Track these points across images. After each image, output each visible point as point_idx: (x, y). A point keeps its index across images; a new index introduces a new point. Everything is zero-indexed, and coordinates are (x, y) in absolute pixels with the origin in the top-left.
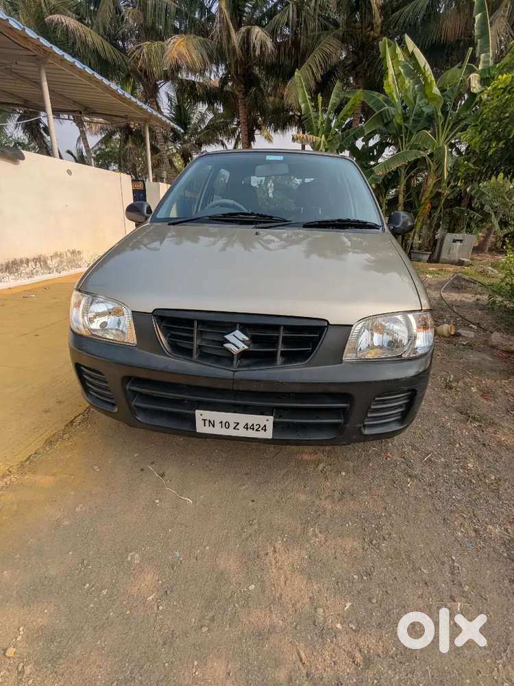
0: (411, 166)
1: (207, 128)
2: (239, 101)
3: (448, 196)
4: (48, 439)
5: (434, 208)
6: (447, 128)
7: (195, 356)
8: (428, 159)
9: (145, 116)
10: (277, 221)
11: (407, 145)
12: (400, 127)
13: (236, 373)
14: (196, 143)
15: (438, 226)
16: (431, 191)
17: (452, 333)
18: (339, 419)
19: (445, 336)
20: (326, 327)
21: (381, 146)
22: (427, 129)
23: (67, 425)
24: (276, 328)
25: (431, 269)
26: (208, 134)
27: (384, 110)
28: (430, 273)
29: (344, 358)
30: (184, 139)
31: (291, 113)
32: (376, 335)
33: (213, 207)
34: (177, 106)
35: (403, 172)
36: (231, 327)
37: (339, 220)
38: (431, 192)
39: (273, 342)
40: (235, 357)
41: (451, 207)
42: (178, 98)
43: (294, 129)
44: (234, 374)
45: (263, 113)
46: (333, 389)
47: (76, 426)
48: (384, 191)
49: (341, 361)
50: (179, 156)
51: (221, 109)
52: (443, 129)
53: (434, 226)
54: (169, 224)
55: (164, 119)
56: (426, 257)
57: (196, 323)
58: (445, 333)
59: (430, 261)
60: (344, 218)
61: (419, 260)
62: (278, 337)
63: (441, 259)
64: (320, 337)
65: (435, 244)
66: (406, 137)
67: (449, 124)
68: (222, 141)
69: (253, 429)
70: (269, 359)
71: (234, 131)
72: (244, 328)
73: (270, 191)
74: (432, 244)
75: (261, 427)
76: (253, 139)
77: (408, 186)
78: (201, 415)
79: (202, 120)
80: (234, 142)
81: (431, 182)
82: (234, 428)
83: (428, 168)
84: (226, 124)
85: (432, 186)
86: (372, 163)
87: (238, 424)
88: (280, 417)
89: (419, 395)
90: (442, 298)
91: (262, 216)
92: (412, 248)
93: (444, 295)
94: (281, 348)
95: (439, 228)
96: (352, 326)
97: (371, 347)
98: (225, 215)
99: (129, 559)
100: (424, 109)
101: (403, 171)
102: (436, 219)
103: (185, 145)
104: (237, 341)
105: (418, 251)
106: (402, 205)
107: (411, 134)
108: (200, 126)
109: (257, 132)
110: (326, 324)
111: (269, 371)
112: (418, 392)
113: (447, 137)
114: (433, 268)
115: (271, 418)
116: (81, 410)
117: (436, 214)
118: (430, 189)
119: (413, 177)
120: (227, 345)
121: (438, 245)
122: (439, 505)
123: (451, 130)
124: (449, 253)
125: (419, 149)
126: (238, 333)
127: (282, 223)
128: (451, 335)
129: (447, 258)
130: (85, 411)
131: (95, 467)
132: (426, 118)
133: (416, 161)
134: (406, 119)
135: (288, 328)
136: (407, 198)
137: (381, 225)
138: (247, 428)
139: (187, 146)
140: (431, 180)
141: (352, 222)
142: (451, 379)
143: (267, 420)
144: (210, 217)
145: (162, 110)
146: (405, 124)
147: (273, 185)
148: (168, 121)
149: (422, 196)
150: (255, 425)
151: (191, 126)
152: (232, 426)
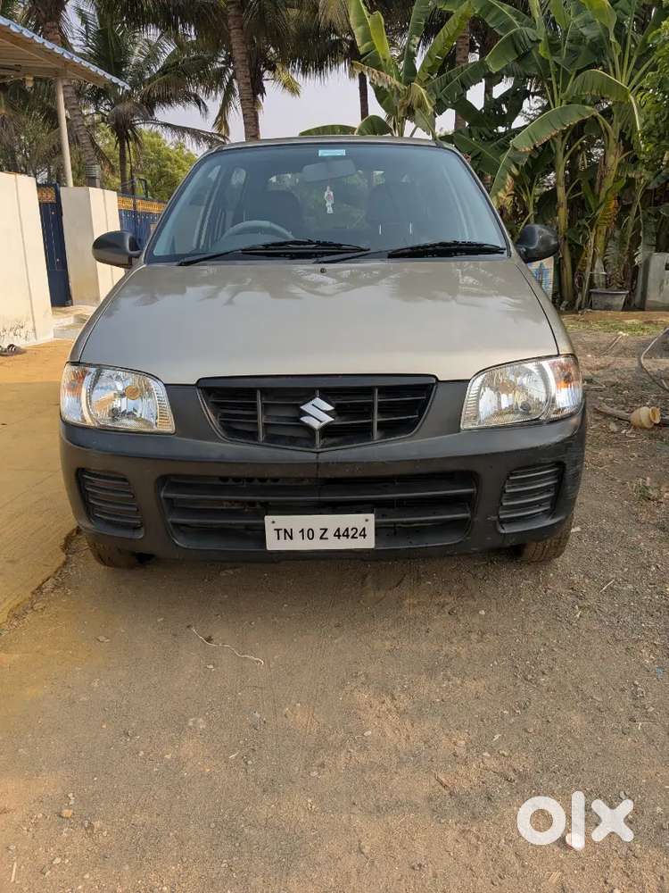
0: (573, 133)
1: (164, 71)
2: (230, 22)
3: (646, 186)
4: (11, 611)
5: (625, 209)
6: (629, 63)
7: (261, 437)
8: (602, 120)
9: (55, 66)
10: (347, 251)
11: (562, 95)
12: (545, 63)
13: (321, 455)
14: (142, 101)
15: (636, 241)
16: (617, 176)
17: (658, 421)
18: (464, 513)
19: (645, 428)
20: (433, 384)
21: (515, 99)
22: (595, 66)
23: (33, 593)
24: (368, 391)
25: (628, 322)
26: (167, 84)
27: (515, 33)
28: (628, 328)
29: (461, 426)
30: (117, 94)
31: (334, 37)
32: (504, 396)
33: (237, 234)
34: (99, 32)
35: (560, 146)
36: (308, 395)
37: (441, 244)
38: (618, 178)
39: (366, 410)
40: (318, 434)
41: (657, 203)
42: (100, 17)
43: (342, 66)
44: (317, 457)
45: (277, 38)
46: (451, 467)
47: (47, 593)
48: (529, 181)
49: (459, 430)
50: (106, 128)
51: (191, 34)
52: (622, 68)
53: (628, 242)
54: (181, 265)
55: (77, 60)
56: (620, 301)
57: (259, 393)
58: (645, 421)
59: (628, 306)
60: (449, 240)
61: (608, 308)
62: (372, 404)
63: (647, 303)
64: (428, 399)
65: (635, 277)
66: (558, 82)
67: (630, 58)
68: (196, 96)
69: (347, 536)
70: (363, 433)
71: (220, 74)
72: (326, 394)
73: (329, 204)
74: (630, 276)
75: (359, 532)
76: (262, 90)
77: (572, 167)
78: (272, 523)
79: (152, 56)
80: (220, 96)
81: (613, 161)
82: (321, 538)
83: (603, 134)
84: (204, 63)
85: (615, 168)
86: (501, 129)
87: (326, 530)
88: (384, 516)
89: (570, 472)
90: (642, 367)
91: (325, 244)
92: (592, 285)
93: (647, 363)
94: (377, 419)
95: (639, 244)
96: (469, 381)
97: (500, 413)
98: (267, 246)
99: (191, 724)
100: (584, 31)
101: (558, 141)
102: (630, 228)
103: (119, 108)
104: (318, 413)
105: (604, 291)
106: (565, 206)
107: (566, 76)
108: (148, 69)
109: (267, 74)
110: (434, 381)
111: (364, 449)
112: (567, 467)
113: (632, 77)
114: (633, 319)
115: (371, 517)
116: (49, 572)
117: (630, 220)
118: (613, 173)
119: (580, 152)
120: (304, 419)
121: (640, 276)
122: (620, 634)
123: (637, 67)
124: (661, 290)
125: (584, 103)
126: (318, 401)
127: (357, 253)
128: (655, 425)
129: (658, 299)
130: (56, 572)
131: (102, 638)
132: (589, 45)
133: (582, 123)
134: (554, 47)
135: (385, 390)
136: (573, 191)
137: (505, 247)
138: (339, 536)
139: (125, 107)
140: (612, 157)
141: (461, 245)
142: (648, 484)
143: (367, 520)
144: (243, 250)
145: (70, 41)
146: (555, 59)
147: (332, 194)
148: (86, 64)
149: (600, 188)
150: (350, 530)
151: (130, 69)
152: (318, 533)
